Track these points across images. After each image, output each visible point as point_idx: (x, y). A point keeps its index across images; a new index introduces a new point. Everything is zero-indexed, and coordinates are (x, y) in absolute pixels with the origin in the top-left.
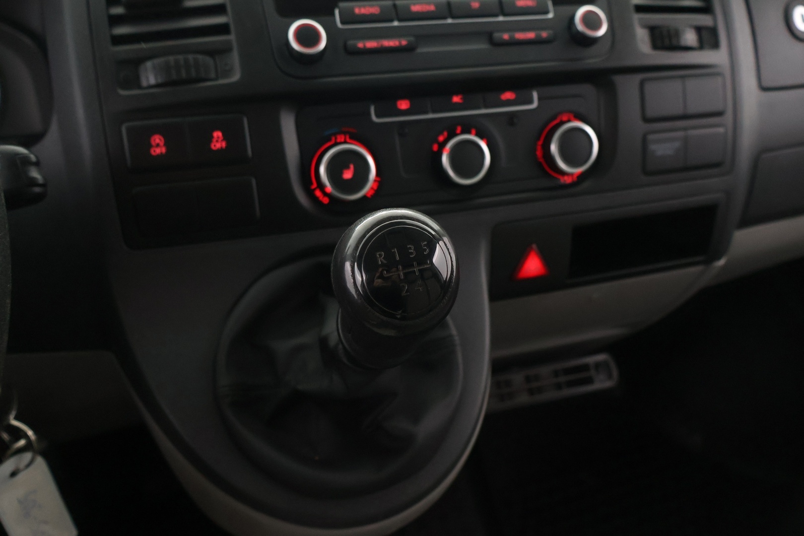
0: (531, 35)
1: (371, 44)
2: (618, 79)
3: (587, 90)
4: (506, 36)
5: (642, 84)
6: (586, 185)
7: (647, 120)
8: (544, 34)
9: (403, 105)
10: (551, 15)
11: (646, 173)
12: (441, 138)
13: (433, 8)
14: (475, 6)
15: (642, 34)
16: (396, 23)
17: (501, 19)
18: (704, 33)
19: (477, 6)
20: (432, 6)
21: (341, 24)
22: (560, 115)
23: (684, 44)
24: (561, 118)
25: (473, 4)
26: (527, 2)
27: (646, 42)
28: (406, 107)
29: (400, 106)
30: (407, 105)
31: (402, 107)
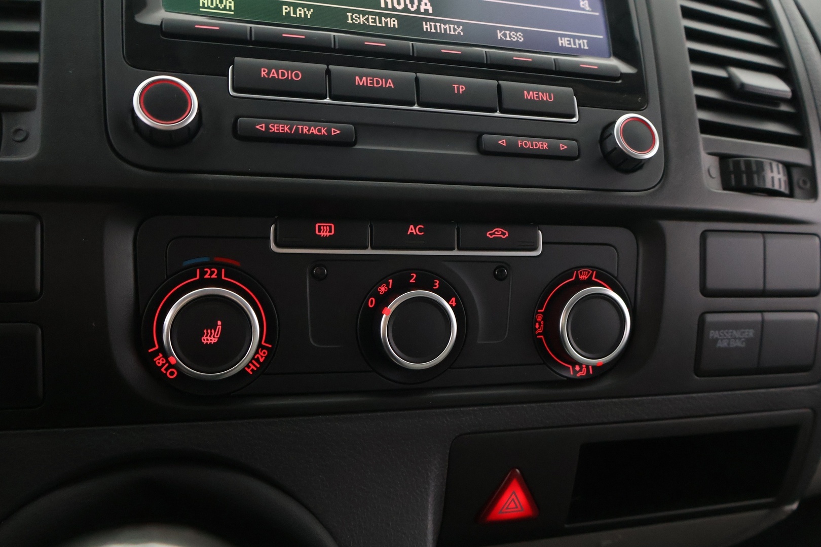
0: (543, 145)
1: (279, 127)
2: (668, 226)
3: (622, 237)
4: (503, 141)
5: (704, 236)
6: (605, 383)
7: (706, 292)
8: (563, 146)
9: (325, 230)
10: (575, 120)
11: (698, 372)
12: (383, 289)
13: (390, 84)
14: (458, 88)
15: (709, 164)
16: (328, 100)
17: (498, 114)
18: (796, 174)
19: (462, 89)
20: (390, 80)
21: (235, 90)
22: (575, 272)
23: (769, 185)
24: (577, 276)
25: (456, 86)
26: (540, 93)
27: (713, 176)
28: (328, 234)
29: (320, 231)
30: (330, 232)
31: (322, 234)
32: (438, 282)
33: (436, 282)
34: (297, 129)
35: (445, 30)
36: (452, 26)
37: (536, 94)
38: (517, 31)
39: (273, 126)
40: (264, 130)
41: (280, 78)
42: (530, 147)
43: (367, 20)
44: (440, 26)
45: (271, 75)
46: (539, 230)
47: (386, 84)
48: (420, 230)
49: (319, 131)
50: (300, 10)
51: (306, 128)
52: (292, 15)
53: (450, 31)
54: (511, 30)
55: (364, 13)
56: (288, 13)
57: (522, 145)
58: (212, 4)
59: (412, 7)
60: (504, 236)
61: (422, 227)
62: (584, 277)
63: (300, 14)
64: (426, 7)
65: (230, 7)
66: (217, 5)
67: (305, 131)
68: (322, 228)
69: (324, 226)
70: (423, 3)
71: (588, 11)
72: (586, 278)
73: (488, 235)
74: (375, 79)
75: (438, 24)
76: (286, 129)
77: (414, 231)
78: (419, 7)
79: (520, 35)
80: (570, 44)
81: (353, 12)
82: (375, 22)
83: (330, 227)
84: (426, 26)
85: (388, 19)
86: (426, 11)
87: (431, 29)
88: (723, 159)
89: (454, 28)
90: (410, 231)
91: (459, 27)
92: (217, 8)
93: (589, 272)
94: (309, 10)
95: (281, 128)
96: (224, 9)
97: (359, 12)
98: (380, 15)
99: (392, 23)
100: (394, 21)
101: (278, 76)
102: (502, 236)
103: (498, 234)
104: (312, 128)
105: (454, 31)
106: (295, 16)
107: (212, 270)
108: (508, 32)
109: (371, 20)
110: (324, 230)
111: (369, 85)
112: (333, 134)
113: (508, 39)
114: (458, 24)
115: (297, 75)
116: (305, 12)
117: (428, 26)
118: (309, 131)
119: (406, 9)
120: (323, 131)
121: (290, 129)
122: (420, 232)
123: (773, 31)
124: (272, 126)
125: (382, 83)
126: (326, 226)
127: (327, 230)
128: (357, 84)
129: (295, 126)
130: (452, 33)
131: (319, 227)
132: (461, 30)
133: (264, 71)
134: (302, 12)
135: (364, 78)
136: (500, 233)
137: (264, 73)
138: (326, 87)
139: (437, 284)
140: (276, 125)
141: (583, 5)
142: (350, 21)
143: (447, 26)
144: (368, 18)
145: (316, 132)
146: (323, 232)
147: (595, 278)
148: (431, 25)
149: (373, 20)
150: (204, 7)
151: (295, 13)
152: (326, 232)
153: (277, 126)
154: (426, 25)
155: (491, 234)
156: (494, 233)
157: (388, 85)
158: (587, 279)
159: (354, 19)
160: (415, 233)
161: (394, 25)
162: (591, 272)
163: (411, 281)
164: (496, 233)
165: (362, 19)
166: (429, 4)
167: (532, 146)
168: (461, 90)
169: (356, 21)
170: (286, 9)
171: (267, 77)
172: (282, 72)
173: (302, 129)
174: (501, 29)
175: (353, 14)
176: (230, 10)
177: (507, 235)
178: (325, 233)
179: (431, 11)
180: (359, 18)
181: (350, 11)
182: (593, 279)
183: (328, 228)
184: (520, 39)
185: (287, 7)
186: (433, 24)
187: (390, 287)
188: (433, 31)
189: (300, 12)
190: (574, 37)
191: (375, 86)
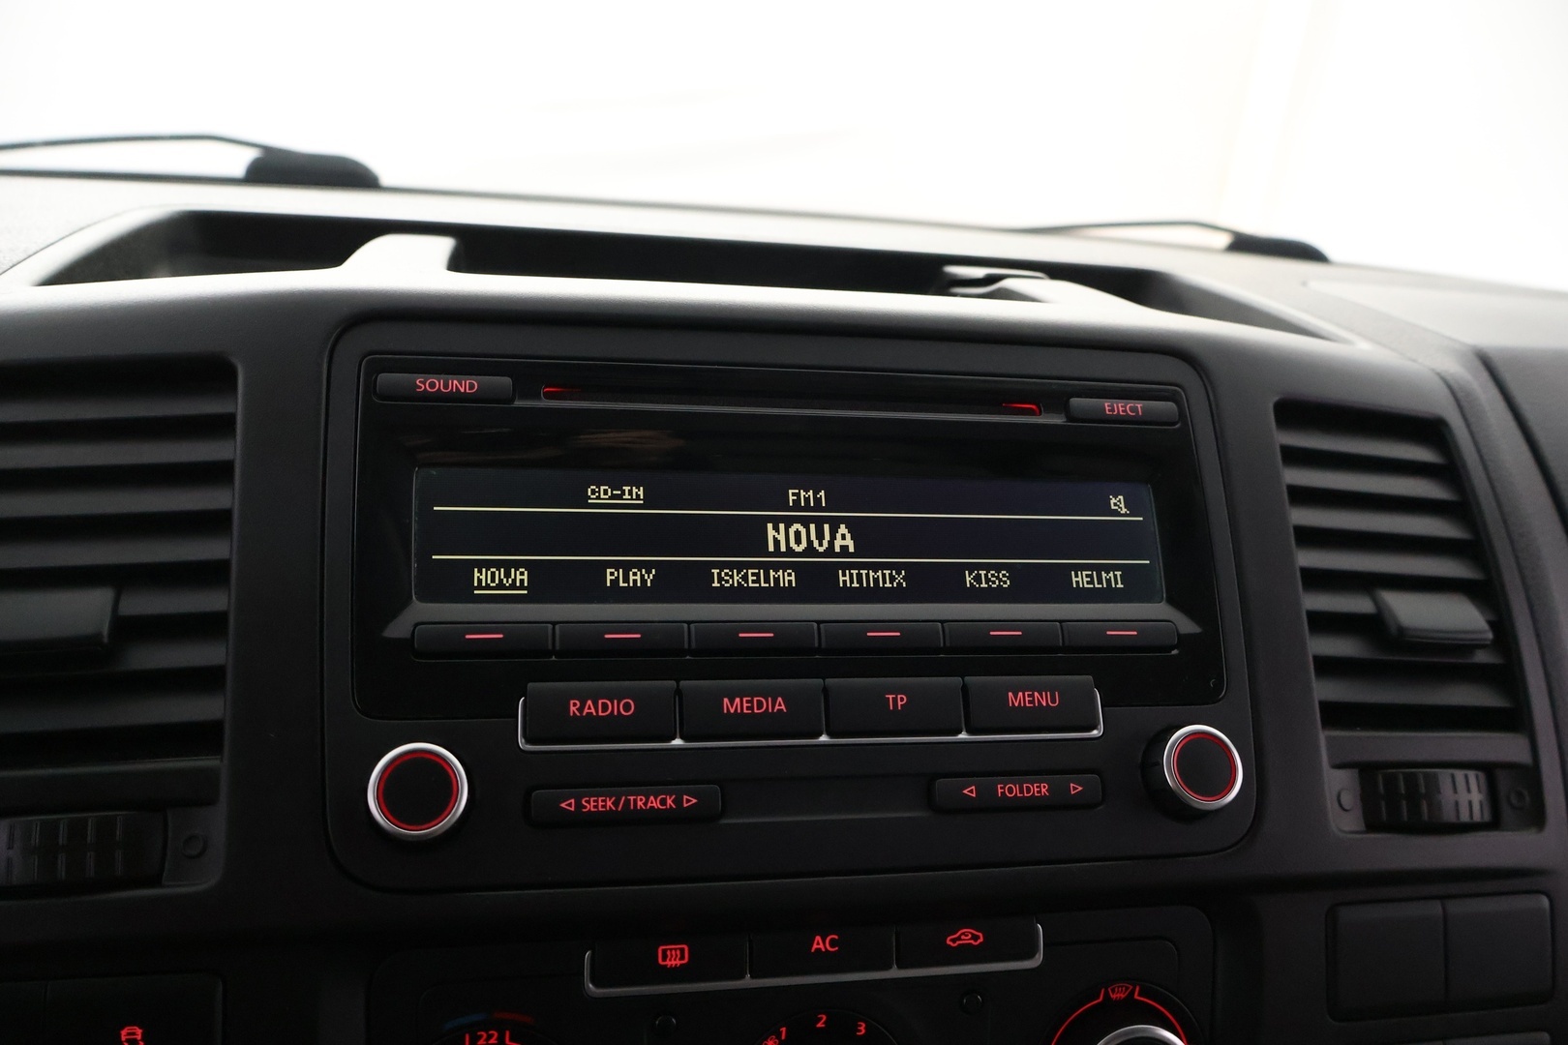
0: (1040, 789)
1: (598, 803)
4: (971, 789)
5: (1332, 915)
7: (1339, 1013)
8: (1075, 787)
10: (1097, 732)
13: (781, 705)
14: (895, 700)
15: (1338, 786)
16: (678, 742)
17: (963, 736)
18: (1504, 781)
19: (902, 700)
20: (780, 699)
21: (528, 741)
22: (1103, 991)
23: (1449, 816)
24: (1107, 994)
25: (891, 697)
26: (1036, 694)
27: (1346, 807)
28: (679, 963)
29: (664, 959)
30: (682, 958)
31: (668, 963)
32: (864, 1025)
33: (861, 1026)
34: (627, 802)
35: (876, 580)
36: (887, 572)
37: (1029, 696)
38: (998, 568)
39: (588, 802)
40: (573, 809)
41: (600, 714)
42: (1019, 795)
43: (745, 578)
44: (868, 575)
45: (586, 711)
46: (1037, 922)
47: (773, 707)
48: (833, 943)
49: (663, 802)
50: (635, 574)
51: (641, 800)
52: (621, 584)
53: (884, 582)
54: (988, 567)
55: (740, 566)
56: (615, 582)
57: (1003, 793)
58: (493, 581)
59: (821, 545)
60: (976, 941)
61: (836, 937)
62: (1118, 995)
63: (635, 581)
64: (844, 543)
65: (522, 581)
66: (501, 580)
67: (640, 803)
68: (668, 953)
69: (671, 950)
70: (839, 536)
71: (1125, 515)
72: (1123, 996)
73: (948, 942)
74: (755, 699)
75: (864, 572)
76: (609, 803)
77: (821, 946)
78: (831, 543)
79: (1004, 575)
80: (1091, 582)
81: (721, 566)
82: (758, 581)
83: (682, 950)
84: (843, 578)
85: (780, 573)
86: (844, 548)
87: (852, 582)
88: (1367, 771)
89: (890, 575)
90: (815, 946)
91: (899, 573)
92: (501, 586)
93: (1127, 988)
94: (649, 572)
95: (600, 804)
96: (513, 586)
97: (731, 566)
98: (767, 567)
99: (787, 578)
100: (790, 575)
101: (597, 712)
102: (972, 942)
103: (966, 940)
104: (652, 798)
105: (891, 582)
106: (626, 585)
107: (491, 1032)
108: (983, 573)
109: (751, 578)
110: (672, 956)
111: (745, 711)
112: (685, 805)
113: (984, 585)
114: (898, 567)
115: (627, 707)
116: (642, 576)
117: (847, 578)
118: (645, 804)
119: (810, 550)
120: (669, 802)
121: (616, 804)
122: (832, 946)
123: (1462, 508)
124: (586, 801)
125: (767, 704)
126: (675, 949)
127: (677, 956)
128: (725, 711)
129: (623, 798)
130: (888, 585)
131: (664, 951)
132: (904, 578)
133: (575, 705)
134: (638, 578)
135: (738, 700)
136: (970, 936)
137: (574, 709)
138: (675, 721)
139: (862, 1028)
140: (592, 799)
141: (1115, 504)
142: (716, 584)
143: (880, 573)
144: (746, 574)
145: (657, 805)
146: (670, 960)
147: (1139, 995)
148: (851, 575)
149: (755, 578)
150: (480, 587)
151: (626, 579)
152: (675, 960)
153: (594, 801)
154: (844, 575)
155: (954, 941)
156: (959, 938)
157: (777, 707)
158: (1124, 999)
159: (723, 579)
160: (823, 950)
161: (790, 582)
162: (1131, 987)
163: (819, 1025)
164: (963, 937)
165: (736, 578)
166: (848, 536)
167: (1022, 792)
168: (900, 703)
169: (727, 582)
170: (612, 574)
171: (578, 714)
172: (603, 703)
173: (635, 801)
174: (972, 567)
175: (721, 570)
176: (522, 587)
177: (981, 940)
178: (673, 962)
179: (851, 549)
180: (732, 577)
181: (716, 565)
182: (1136, 997)
183: (678, 952)
184: (1005, 582)
185: (613, 570)
186: (855, 572)
187: (783, 1038)
188: (855, 585)
189: (635, 577)
190: (1099, 568)
191: (756, 711)
